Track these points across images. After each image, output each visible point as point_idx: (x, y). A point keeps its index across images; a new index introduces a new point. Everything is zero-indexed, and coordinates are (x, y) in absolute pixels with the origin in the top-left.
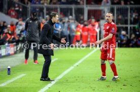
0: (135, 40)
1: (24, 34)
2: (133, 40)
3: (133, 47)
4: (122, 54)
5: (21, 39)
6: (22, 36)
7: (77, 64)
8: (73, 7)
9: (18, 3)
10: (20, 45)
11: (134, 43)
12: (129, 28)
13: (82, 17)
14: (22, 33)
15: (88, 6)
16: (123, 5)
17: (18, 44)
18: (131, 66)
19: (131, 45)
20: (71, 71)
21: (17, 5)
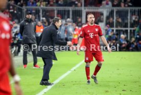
0: (135, 44)
1: (19, 37)
2: (133, 43)
3: (132, 50)
4: (122, 58)
5: (15, 42)
6: (17, 39)
7: (74, 68)
8: (71, 9)
9: (13, 4)
10: (14, 48)
11: (134, 46)
12: (129, 31)
13: (80, 20)
14: (17, 36)
15: (86, 8)
16: (123, 7)
17: (13, 47)
18: (131, 71)
19: (131, 48)
20: (68, 75)
21: (11, 7)
